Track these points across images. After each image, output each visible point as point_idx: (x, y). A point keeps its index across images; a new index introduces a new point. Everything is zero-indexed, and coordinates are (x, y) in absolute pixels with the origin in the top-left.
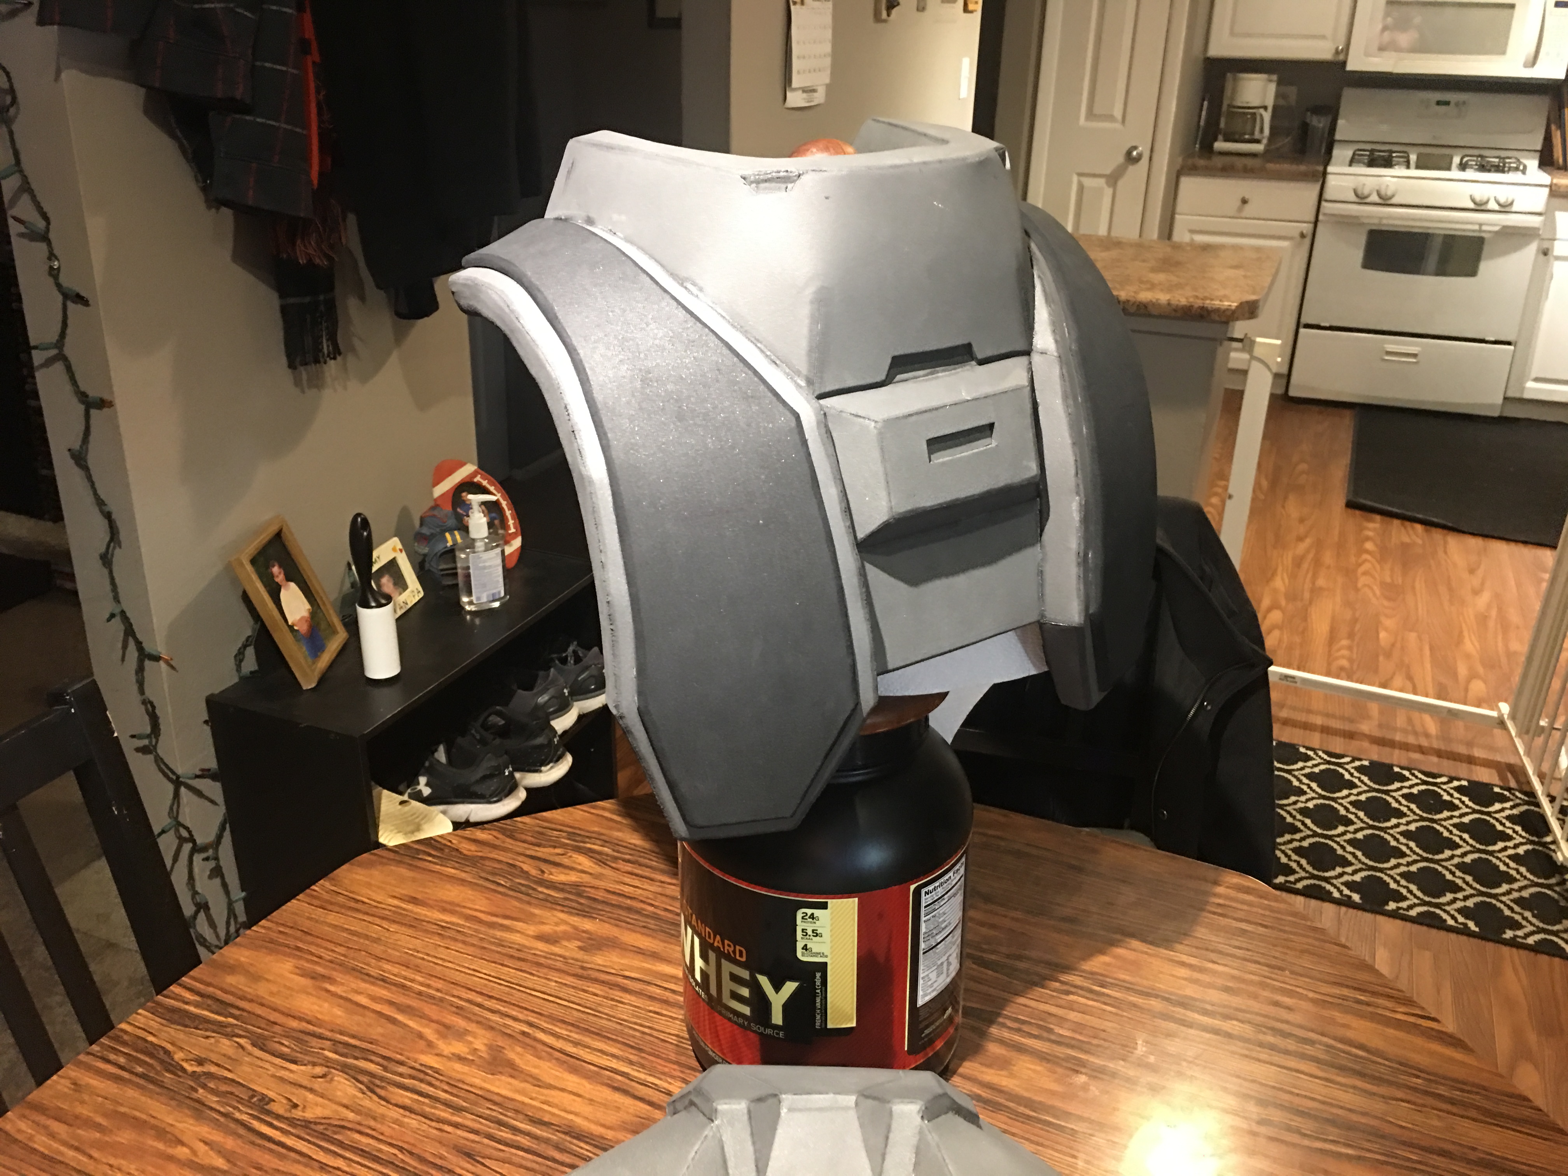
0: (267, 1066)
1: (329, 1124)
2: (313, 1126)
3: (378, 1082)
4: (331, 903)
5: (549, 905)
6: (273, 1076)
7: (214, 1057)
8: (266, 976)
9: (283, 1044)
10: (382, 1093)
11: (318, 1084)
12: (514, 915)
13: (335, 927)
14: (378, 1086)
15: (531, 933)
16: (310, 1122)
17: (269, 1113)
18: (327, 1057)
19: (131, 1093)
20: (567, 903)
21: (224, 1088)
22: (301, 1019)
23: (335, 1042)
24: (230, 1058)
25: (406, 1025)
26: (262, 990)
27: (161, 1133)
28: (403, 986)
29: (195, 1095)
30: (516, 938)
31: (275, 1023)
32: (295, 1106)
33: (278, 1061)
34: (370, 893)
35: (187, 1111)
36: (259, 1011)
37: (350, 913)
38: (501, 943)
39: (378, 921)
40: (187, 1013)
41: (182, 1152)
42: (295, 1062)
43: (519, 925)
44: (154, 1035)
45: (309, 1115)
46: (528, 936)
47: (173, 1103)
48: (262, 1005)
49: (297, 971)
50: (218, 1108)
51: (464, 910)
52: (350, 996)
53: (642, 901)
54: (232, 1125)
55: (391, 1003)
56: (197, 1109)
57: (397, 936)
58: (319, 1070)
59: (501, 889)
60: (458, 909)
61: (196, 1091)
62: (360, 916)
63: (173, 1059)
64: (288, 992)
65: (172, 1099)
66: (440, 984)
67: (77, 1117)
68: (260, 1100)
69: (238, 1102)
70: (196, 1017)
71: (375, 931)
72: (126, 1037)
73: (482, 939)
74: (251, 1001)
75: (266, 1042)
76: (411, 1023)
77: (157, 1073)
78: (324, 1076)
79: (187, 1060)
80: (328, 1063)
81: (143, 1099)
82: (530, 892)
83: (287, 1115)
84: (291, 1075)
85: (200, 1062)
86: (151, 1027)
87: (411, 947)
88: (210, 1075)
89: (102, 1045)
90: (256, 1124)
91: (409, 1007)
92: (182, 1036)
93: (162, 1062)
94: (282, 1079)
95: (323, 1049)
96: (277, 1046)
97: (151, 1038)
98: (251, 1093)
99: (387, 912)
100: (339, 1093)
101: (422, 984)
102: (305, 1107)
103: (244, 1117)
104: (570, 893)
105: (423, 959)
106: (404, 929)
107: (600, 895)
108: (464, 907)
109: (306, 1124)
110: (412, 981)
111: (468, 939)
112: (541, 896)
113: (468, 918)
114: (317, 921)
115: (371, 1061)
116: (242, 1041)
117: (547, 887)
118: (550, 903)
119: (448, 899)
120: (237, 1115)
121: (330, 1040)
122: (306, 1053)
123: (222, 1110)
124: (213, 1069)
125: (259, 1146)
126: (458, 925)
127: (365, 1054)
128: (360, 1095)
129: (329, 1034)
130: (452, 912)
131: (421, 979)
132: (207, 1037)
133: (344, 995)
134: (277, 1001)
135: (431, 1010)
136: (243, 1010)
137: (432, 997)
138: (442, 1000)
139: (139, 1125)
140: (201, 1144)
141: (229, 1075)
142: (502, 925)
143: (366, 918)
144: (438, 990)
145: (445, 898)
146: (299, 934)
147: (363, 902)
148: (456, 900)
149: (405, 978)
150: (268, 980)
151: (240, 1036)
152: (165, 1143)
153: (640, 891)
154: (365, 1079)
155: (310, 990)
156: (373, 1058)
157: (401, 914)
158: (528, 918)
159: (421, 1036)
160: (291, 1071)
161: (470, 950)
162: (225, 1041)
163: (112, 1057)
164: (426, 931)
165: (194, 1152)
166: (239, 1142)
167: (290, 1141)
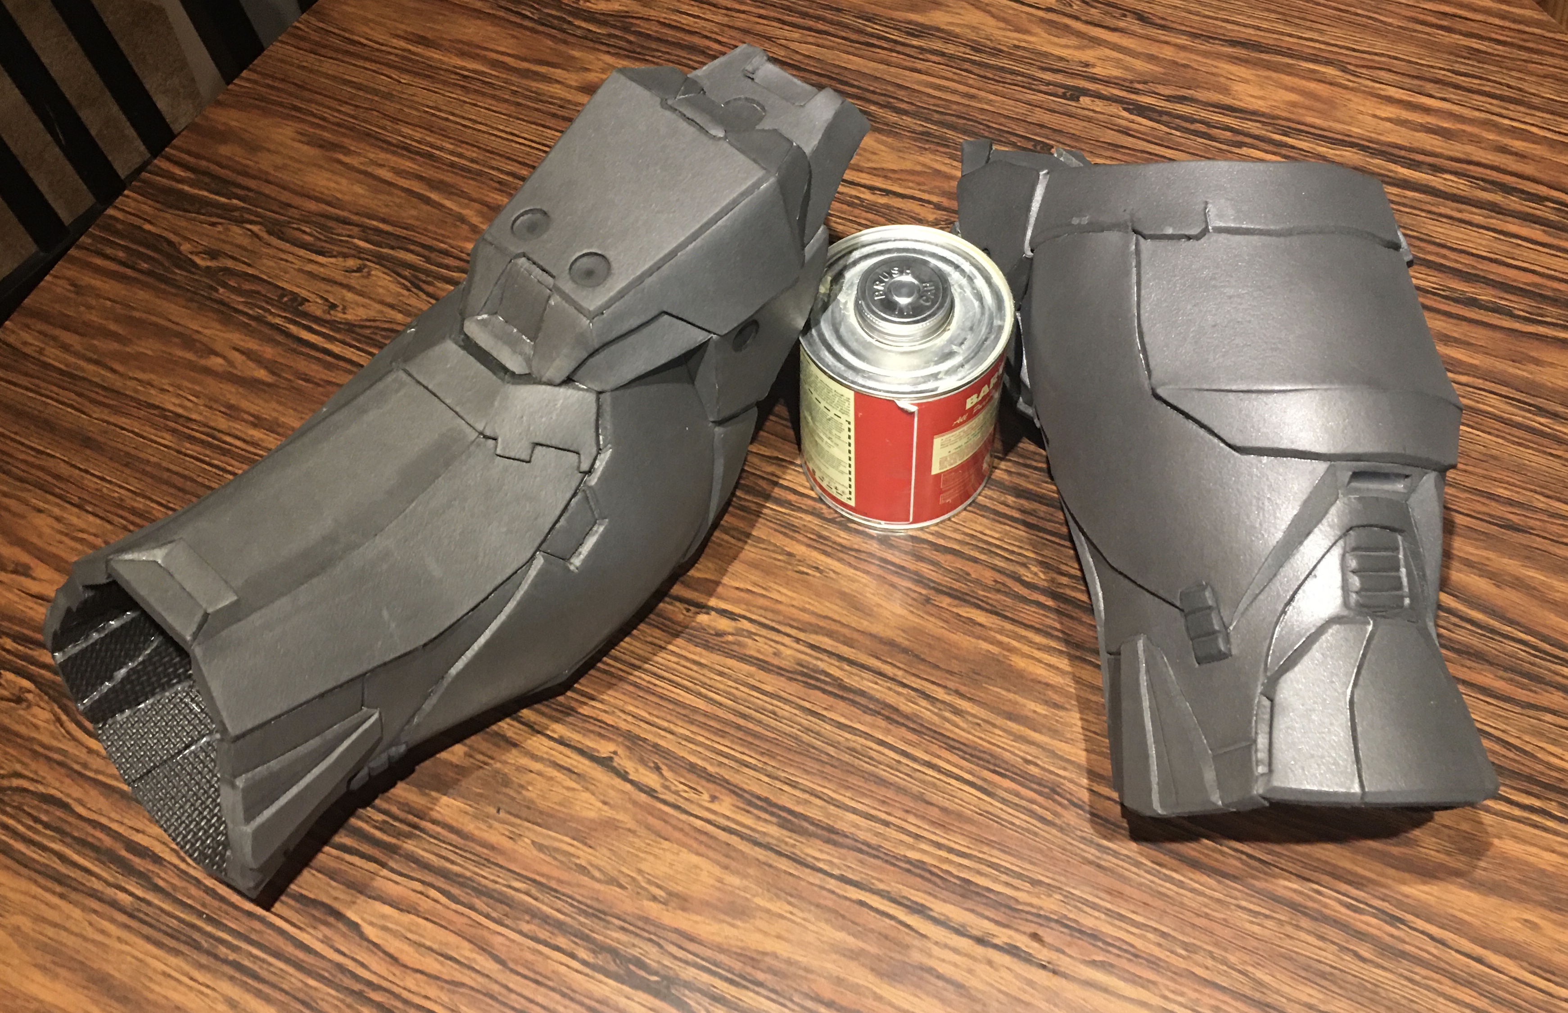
0: (290, 258)
1: (377, 328)
2: (358, 330)
3: (423, 277)
4: (325, 47)
5: (591, 44)
6: (301, 271)
7: (227, 248)
8: (266, 145)
9: (304, 232)
10: (430, 289)
11: (354, 280)
12: (550, 59)
13: (334, 78)
14: (424, 282)
15: (574, 84)
16: (355, 326)
17: (306, 315)
18: (357, 247)
19: (142, 294)
20: (612, 41)
21: (247, 286)
22: (318, 200)
23: (364, 228)
24: (245, 249)
25: (443, 206)
26: (265, 162)
27: (188, 341)
28: (431, 156)
29: (215, 295)
30: (556, 90)
31: (290, 206)
32: (333, 306)
33: (302, 252)
34: (369, 31)
35: (211, 314)
36: (267, 189)
37: (347, 59)
38: (538, 97)
39: (386, 71)
40: (181, 194)
41: (216, 362)
42: (321, 253)
43: (558, 73)
44: (150, 222)
45: (349, 317)
46: (570, 87)
47: (194, 305)
48: (268, 182)
49: (299, 137)
50: (246, 310)
51: (486, 53)
52: (369, 170)
53: (706, 37)
54: (267, 331)
55: (420, 178)
56: (222, 313)
57: (411, 90)
58: (351, 263)
59: (527, 23)
60: (478, 51)
61: (217, 291)
62: (361, 63)
63: (180, 253)
64: (297, 165)
65: (191, 300)
66: (473, 153)
67: (87, 324)
68: (290, 300)
69: (267, 303)
70: (193, 199)
71: (382, 82)
72: (119, 226)
73: (515, 93)
74: (254, 177)
75: (284, 229)
76: (448, 203)
77: (166, 269)
78: (359, 270)
79: (197, 254)
80: (359, 253)
81: (158, 301)
82: (565, 26)
83: (328, 317)
84: (322, 270)
85: (213, 254)
86: (146, 213)
87: (431, 104)
88: (226, 270)
89: (93, 236)
90: (293, 329)
91: (441, 182)
92: (184, 223)
93: (169, 256)
94: (310, 274)
95: (353, 237)
96: (298, 234)
97: (147, 227)
98: (280, 292)
99: (392, 57)
100: (381, 290)
101: (452, 153)
102: (344, 308)
103: (278, 321)
104: (614, 27)
105: (447, 120)
106: (418, 81)
107: (653, 29)
108: (486, 49)
109: (350, 328)
110: (441, 149)
111: (498, 93)
112: (579, 32)
113: (494, 64)
114: (311, 71)
115: (412, 252)
116: (255, 228)
117: (585, 20)
118: (592, 41)
119: (465, 38)
120: (270, 318)
121: (357, 225)
122: (332, 242)
123: (251, 312)
124: (230, 263)
125: (302, 354)
126: (482, 73)
127: (403, 243)
128: (405, 292)
129: (355, 218)
130: (475, 57)
131: (451, 147)
132: (213, 224)
133: (362, 167)
134: (284, 176)
135: (469, 186)
136: (249, 189)
137: (469, 171)
138: (480, 173)
139: (162, 333)
140: (237, 354)
141: (250, 271)
142: (536, 73)
143: (368, 65)
144: (472, 161)
145: (460, 37)
146: (292, 89)
147: (361, 43)
148: (476, 40)
149: (432, 146)
150: (269, 150)
151: (251, 222)
152: (196, 352)
153: (702, 23)
154: (407, 273)
155: (322, 163)
156: (412, 247)
157: (411, 60)
158: (568, 64)
159: (462, 219)
160: (322, 265)
161: (502, 107)
162: (236, 229)
163: (109, 251)
164: (445, 83)
165: (231, 363)
166: (279, 350)
167: (336, 348)
